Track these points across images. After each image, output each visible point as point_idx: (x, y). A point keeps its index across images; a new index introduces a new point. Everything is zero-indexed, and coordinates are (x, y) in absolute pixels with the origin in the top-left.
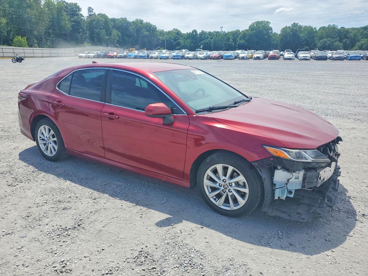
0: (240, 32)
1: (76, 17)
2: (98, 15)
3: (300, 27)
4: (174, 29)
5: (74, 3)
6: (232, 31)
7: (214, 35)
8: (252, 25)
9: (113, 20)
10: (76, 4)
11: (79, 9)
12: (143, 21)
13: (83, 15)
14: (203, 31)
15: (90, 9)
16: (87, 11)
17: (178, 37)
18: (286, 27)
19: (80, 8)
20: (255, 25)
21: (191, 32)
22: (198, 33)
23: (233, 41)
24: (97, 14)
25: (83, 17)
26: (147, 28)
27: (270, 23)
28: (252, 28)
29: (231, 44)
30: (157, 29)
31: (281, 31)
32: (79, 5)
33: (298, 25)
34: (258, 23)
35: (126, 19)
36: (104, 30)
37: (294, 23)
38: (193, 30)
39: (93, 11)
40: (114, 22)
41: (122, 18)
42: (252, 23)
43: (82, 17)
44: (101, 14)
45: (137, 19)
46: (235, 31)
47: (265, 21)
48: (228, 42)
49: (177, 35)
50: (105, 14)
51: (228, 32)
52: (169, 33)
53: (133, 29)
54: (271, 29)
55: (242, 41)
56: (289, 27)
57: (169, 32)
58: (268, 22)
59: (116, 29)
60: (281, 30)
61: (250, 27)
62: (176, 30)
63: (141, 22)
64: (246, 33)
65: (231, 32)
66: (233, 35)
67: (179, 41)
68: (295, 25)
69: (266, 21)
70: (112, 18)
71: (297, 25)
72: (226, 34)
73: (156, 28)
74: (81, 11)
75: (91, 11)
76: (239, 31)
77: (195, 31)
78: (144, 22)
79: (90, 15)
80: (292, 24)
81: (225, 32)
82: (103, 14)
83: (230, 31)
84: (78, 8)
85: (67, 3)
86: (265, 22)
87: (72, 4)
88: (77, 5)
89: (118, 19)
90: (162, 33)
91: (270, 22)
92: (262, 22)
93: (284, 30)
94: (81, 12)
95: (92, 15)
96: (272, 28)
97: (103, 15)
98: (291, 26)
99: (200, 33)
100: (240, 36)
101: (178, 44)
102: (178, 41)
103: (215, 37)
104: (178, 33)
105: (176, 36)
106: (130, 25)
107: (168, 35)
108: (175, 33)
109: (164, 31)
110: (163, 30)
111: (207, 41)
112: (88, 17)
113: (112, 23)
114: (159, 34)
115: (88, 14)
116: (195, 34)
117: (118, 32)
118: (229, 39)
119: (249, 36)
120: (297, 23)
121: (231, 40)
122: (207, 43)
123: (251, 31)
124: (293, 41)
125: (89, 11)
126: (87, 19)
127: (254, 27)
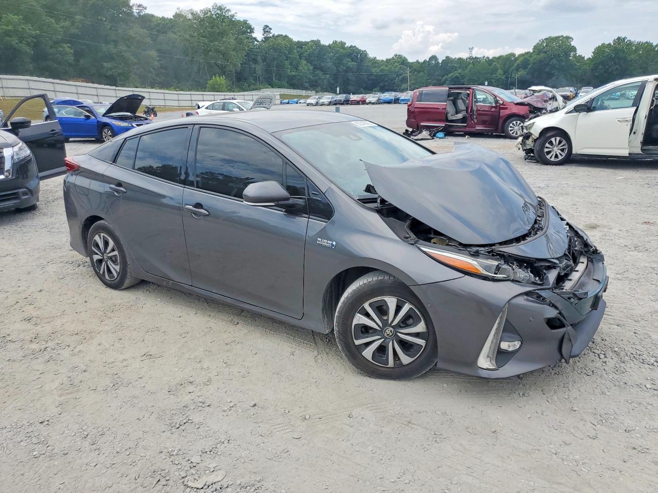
0: (517, 56)
3: (630, 44)
4: (396, 55)
7: (469, 63)
8: (538, 43)
9: (300, 45)
11: (252, 31)
12: (345, 44)
13: (258, 39)
14: (447, 57)
15: (266, 29)
16: (262, 32)
17: (404, 70)
18: (603, 44)
19: (252, 27)
20: (545, 45)
21: (428, 60)
22: (440, 61)
23: (504, 74)
25: (258, 41)
26: (352, 56)
27: (573, 39)
28: (538, 49)
30: (368, 57)
31: (593, 53)
32: (251, 23)
33: (626, 41)
34: (550, 40)
35: (319, 41)
37: (619, 38)
38: (431, 55)
39: (272, 31)
40: (301, 47)
41: (312, 41)
42: (540, 41)
43: (256, 43)
44: (281, 35)
45: (335, 41)
46: (506, 55)
47: (562, 36)
49: (402, 66)
50: (287, 35)
51: (493, 58)
52: (388, 63)
54: (574, 49)
55: (521, 73)
56: (610, 44)
57: (388, 61)
58: (568, 38)
59: (305, 59)
60: (593, 51)
61: (535, 47)
62: (400, 57)
63: (343, 44)
64: (529, 58)
65: (500, 57)
66: (504, 63)
67: (407, 75)
68: (620, 40)
69: (564, 36)
71: (624, 41)
73: (366, 55)
75: (268, 32)
76: (513, 55)
77: (434, 58)
78: (346, 46)
79: (266, 39)
80: (614, 40)
82: (284, 35)
83: (497, 55)
84: (249, 27)
86: (564, 38)
90: (374, 62)
92: (557, 38)
93: (599, 51)
94: (254, 35)
95: (270, 37)
96: (577, 48)
98: (612, 43)
99: (443, 61)
100: (515, 64)
104: (403, 61)
105: (400, 68)
106: (326, 51)
107: (387, 66)
109: (378, 58)
110: (375, 58)
111: (457, 75)
112: (262, 40)
113: (299, 49)
114: (370, 64)
115: (263, 36)
116: (433, 62)
117: (308, 64)
118: (496, 70)
119: (534, 63)
120: (623, 37)
121: (500, 71)
122: (457, 77)
123: (538, 54)
124: (617, 69)
125: (265, 32)
126: (262, 46)
127: (544, 48)
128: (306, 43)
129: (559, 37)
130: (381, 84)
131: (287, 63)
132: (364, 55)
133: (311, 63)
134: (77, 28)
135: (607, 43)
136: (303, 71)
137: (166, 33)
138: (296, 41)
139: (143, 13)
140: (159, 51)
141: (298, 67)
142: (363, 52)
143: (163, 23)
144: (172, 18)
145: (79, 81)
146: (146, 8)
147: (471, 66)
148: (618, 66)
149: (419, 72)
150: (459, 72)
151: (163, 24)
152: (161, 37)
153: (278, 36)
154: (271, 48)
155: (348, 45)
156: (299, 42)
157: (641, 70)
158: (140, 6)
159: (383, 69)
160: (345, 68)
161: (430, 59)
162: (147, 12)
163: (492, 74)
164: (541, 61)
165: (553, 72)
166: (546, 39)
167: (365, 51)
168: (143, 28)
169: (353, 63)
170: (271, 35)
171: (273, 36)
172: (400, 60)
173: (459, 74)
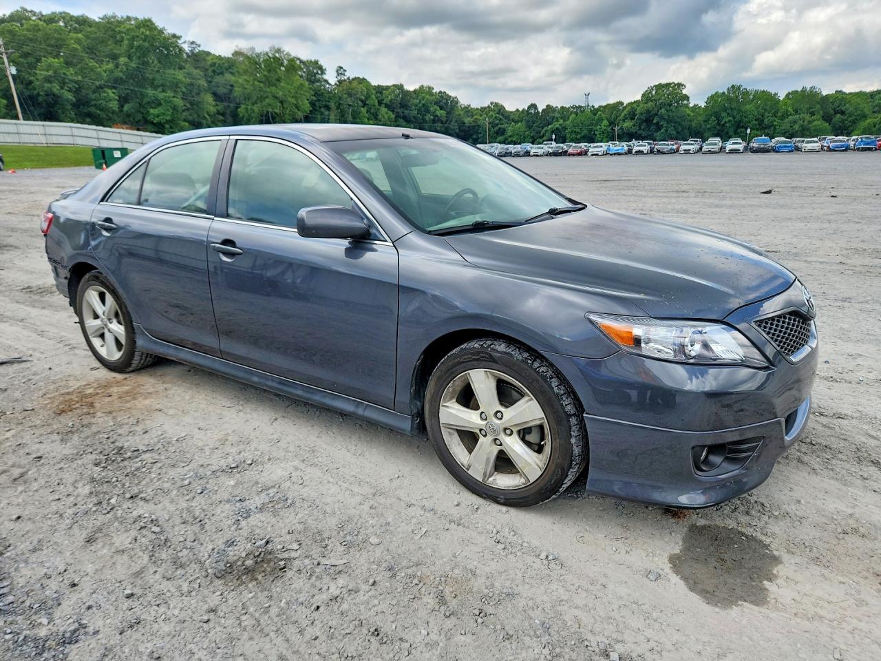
0: (625, 105)
1: (317, 86)
3: (746, 93)
4: (491, 103)
5: (313, 60)
6: (608, 105)
7: (571, 112)
8: (646, 91)
9: (380, 89)
10: (316, 63)
11: (323, 71)
12: (433, 89)
13: (330, 81)
14: (548, 106)
15: (340, 71)
16: (335, 74)
17: (500, 119)
18: (717, 93)
19: (324, 68)
20: (654, 93)
21: (526, 109)
22: (540, 110)
23: (610, 125)
24: (351, 78)
25: (330, 84)
26: (441, 103)
28: (646, 97)
29: (604, 130)
30: (460, 104)
31: (706, 101)
32: (322, 64)
34: (659, 87)
35: (402, 86)
37: (733, 86)
38: (529, 104)
39: (346, 73)
40: (381, 92)
41: (394, 85)
42: (648, 88)
43: (327, 86)
44: (358, 78)
45: (422, 86)
46: (614, 104)
47: (673, 83)
48: (599, 127)
49: (498, 115)
50: (365, 78)
51: (599, 107)
52: (483, 112)
53: (416, 105)
54: (686, 98)
55: (628, 124)
56: (724, 93)
57: (483, 109)
58: (680, 85)
59: (387, 106)
60: (706, 99)
61: (643, 95)
62: (497, 104)
63: (430, 88)
64: (637, 107)
65: (606, 106)
66: (610, 113)
67: (503, 126)
68: (734, 89)
69: (676, 83)
71: (740, 89)
72: (595, 111)
73: (457, 102)
74: (325, 74)
75: (341, 74)
76: (622, 103)
77: (533, 106)
78: (434, 91)
79: (340, 82)
80: (728, 88)
81: (593, 107)
82: (361, 77)
83: (604, 104)
84: (320, 68)
85: (301, 61)
86: (675, 85)
87: (311, 61)
88: (319, 63)
90: (468, 110)
91: (683, 85)
92: (668, 85)
93: (712, 99)
94: (325, 77)
95: (345, 80)
96: (689, 96)
97: (362, 80)
98: (726, 92)
99: (543, 110)
100: (623, 114)
101: (501, 132)
102: (499, 126)
103: (572, 118)
104: (500, 111)
105: (496, 117)
106: (411, 97)
107: (480, 115)
108: (494, 111)
109: (472, 106)
110: (469, 106)
111: (558, 126)
112: (336, 84)
113: (379, 94)
114: (462, 113)
115: (336, 79)
116: (533, 112)
117: (389, 112)
118: (601, 120)
119: (641, 114)
120: (738, 84)
121: (605, 122)
122: (557, 128)
123: (645, 103)
124: (730, 121)
125: (338, 75)
126: (334, 90)
127: (652, 96)
128: (387, 88)
129: (670, 84)
130: (474, 137)
131: (364, 110)
132: (455, 102)
133: (393, 111)
134: (121, 71)
135: (722, 92)
136: (382, 119)
137: (222, 73)
138: (376, 85)
139: (197, 51)
140: (215, 94)
141: (377, 115)
142: (453, 98)
143: (219, 62)
144: (231, 56)
145: (123, 128)
146: (199, 46)
147: (573, 115)
148: (731, 118)
149: (516, 122)
150: (560, 123)
151: (219, 64)
152: (218, 79)
153: (354, 79)
154: (345, 92)
155: (436, 90)
156: (379, 86)
157: (756, 123)
158: (193, 43)
159: (476, 119)
160: (432, 117)
161: (529, 108)
162: (201, 49)
163: (596, 125)
164: (648, 111)
165: (662, 123)
166: (655, 86)
167: (456, 98)
168: (196, 68)
169: (442, 111)
170: (346, 78)
171: (348, 78)
172: (497, 109)
173: (560, 125)
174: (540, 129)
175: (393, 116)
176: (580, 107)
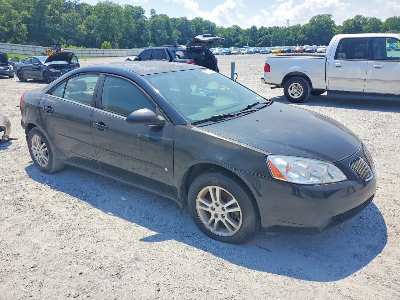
0: (301, 26)
1: (140, 19)
2: (160, 15)
3: (365, 19)
4: (234, 26)
5: (138, 6)
6: (293, 26)
7: (274, 30)
8: (312, 19)
9: (174, 20)
10: (140, 8)
11: (143, 12)
12: (202, 19)
13: (147, 17)
14: (262, 27)
15: (153, 11)
16: (150, 13)
17: (237, 34)
18: (349, 19)
19: (144, 10)
20: (316, 19)
21: (251, 28)
22: (258, 29)
23: (294, 36)
24: (158, 15)
25: (147, 18)
26: (206, 26)
27: (332, 16)
28: (312, 22)
29: (291, 39)
30: (217, 27)
32: (143, 8)
33: (362, 17)
34: (319, 17)
35: (186, 18)
36: (165, 31)
37: (358, 16)
38: (252, 26)
39: (156, 12)
40: (175, 22)
41: (181, 18)
42: (313, 17)
43: (146, 19)
45: (197, 17)
46: (296, 25)
47: (326, 14)
48: (288, 37)
53: (193, 27)
54: (333, 22)
55: (302, 36)
57: (229, 29)
58: (330, 16)
59: (177, 28)
60: (343, 23)
61: (310, 21)
62: (236, 26)
63: (201, 20)
64: (307, 27)
66: (294, 30)
67: (238, 37)
68: (358, 17)
69: (328, 14)
70: (172, 18)
72: (286, 30)
73: (215, 25)
74: (145, 13)
75: (153, 13)
77: (254, 27)
78: (203, 20)
79: (153, 17)
80: (355, 17)
81: (285, 27)
82: (164, 14)
84: (142, 10)
85: (132, 7)
87: (137, 7)
88: (142, 8)
89: (178, 18)
90: (221, 30)
92: (324, 15)
93: (346, 23)
94: (144, 15)
95: (155, 16)
97: (164, 16)
98: (354, 18)
99: (259, 29)
100: (300, 31)
101: (237, 41)
103: (275, 33)
104: (237, 29)
105: (235, 33)
106: (190, 24)
107: (227, 32)
108: (235, 30)
110: (223, 27)
112: (150, 18)
113: (173, 23)
114: (218, 31)
115: (151, 16)
116: (254, 30)
117: (178, 31)
118: (289, 34)
119: (309, 30)
120: (360, 15)
121: (291, 35)
122: (266, 38)
123: (311, 25)
125: (152, 13)
126: (149, 21)
127: (315, 21)
128: (178, 19)
133: (180, 31)
135: (351, 19)
136: (175, 35)
137: (91, 14)
139: (78, 3)
141: (172, 33)
142: (213, 24)
144: (96, 5)
149: (245, 36)
151: (90, 10)
154: (155, 22)
156: (174, 19)
159: (225, 34)
162: (80, 2)
164: (313, 29)
166: (316, 16)
167: (215, 23)
168: (76, 12)
172: (236, 28)
173: (268, 36)
174: (258, 39)
175: (180, 33)
176: (278, 27)
